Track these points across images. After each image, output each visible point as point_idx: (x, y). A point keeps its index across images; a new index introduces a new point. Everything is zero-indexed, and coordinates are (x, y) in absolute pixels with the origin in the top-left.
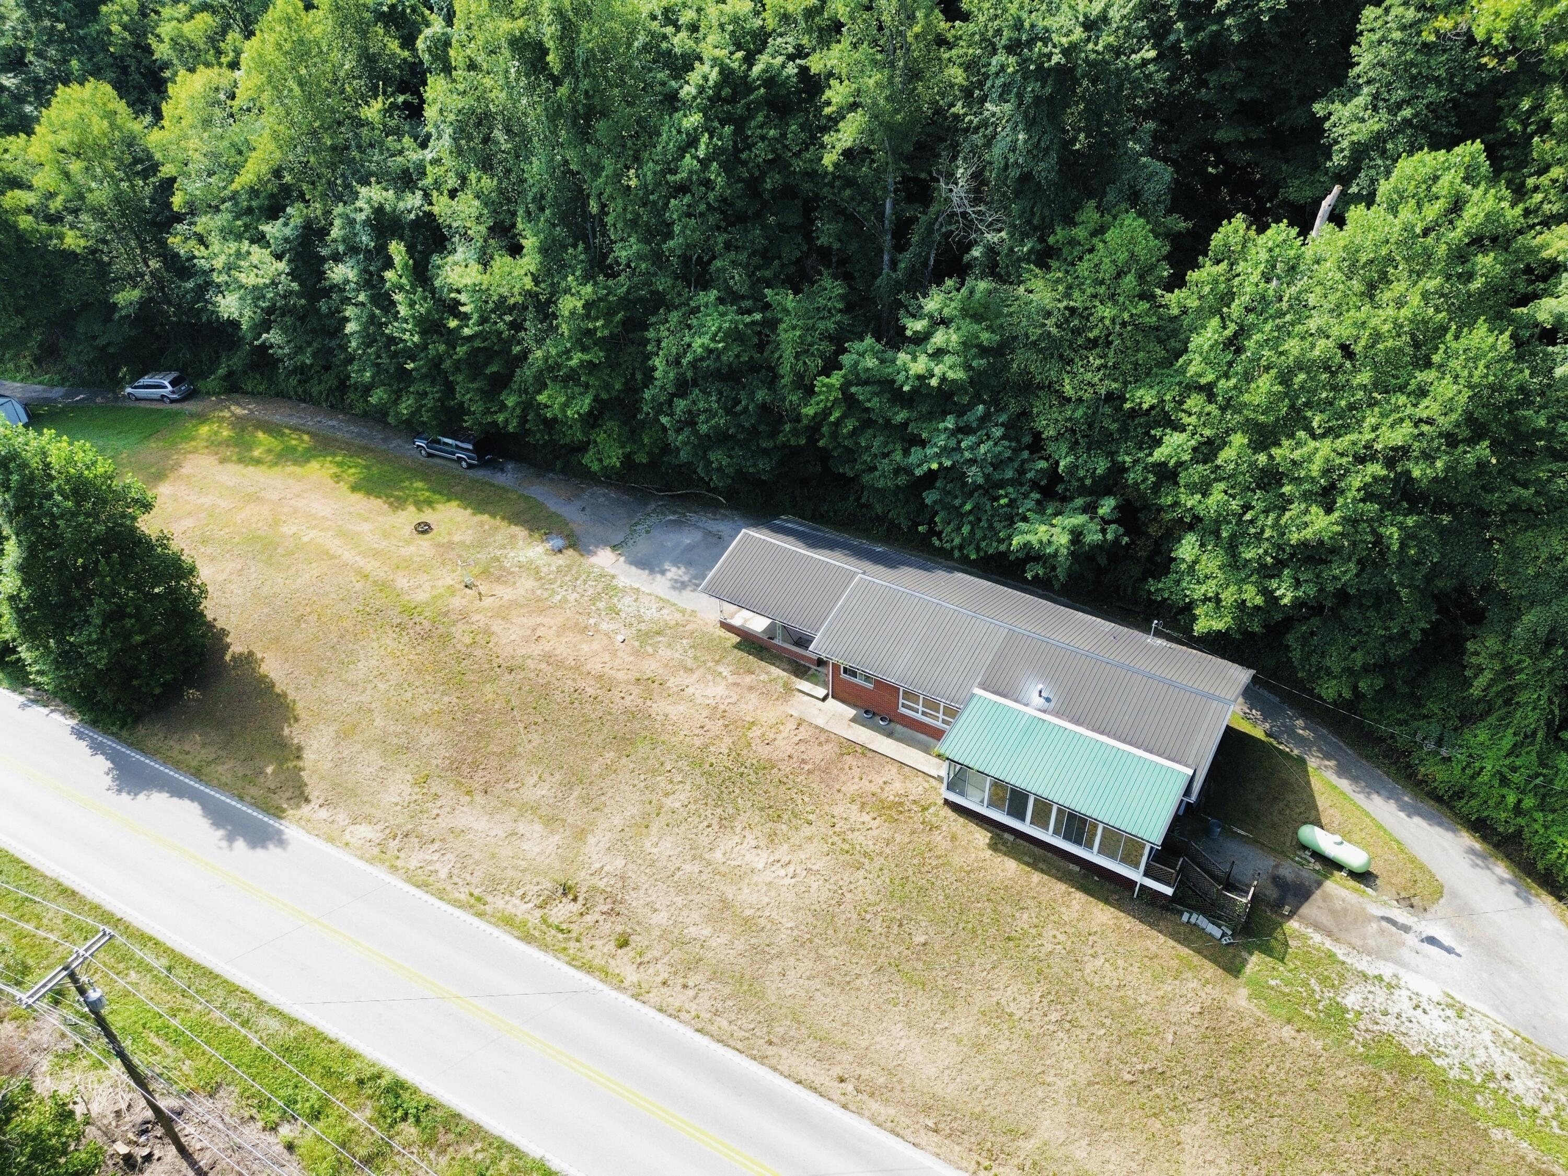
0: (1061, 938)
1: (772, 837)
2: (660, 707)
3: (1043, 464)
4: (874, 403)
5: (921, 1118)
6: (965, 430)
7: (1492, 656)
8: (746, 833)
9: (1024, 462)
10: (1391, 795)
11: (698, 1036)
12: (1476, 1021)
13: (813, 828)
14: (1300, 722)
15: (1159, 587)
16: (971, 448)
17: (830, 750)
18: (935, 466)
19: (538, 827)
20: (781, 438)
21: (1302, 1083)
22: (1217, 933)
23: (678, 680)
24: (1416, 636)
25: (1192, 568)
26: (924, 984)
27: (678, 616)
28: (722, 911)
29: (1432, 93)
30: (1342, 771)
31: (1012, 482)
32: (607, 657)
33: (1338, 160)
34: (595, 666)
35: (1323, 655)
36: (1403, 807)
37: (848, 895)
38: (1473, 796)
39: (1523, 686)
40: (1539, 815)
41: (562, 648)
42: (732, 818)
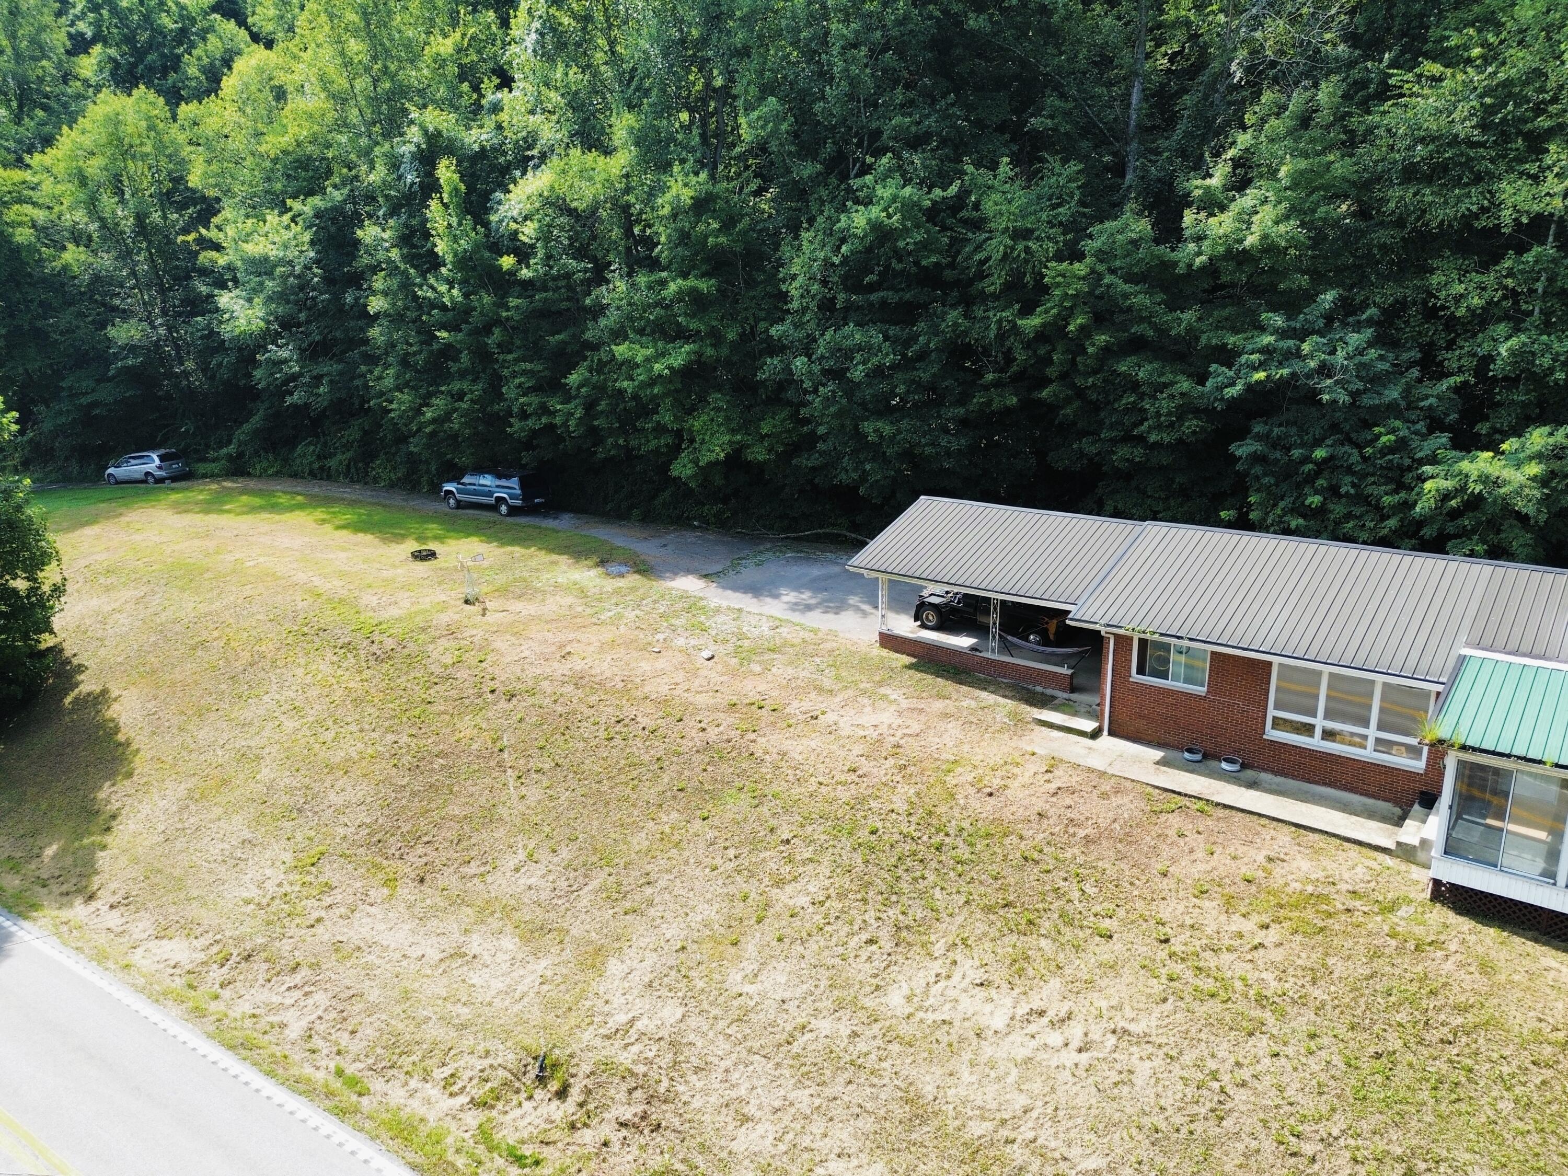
1: (1019, 965)
2: (772, 742)
3: (1452, 382)
8: (958, 955)
17: (1128, 804)
19: (509, 943)
27: (806, 635)
31: (1398, 412)
34: (657, 688)
41: (604, 667)
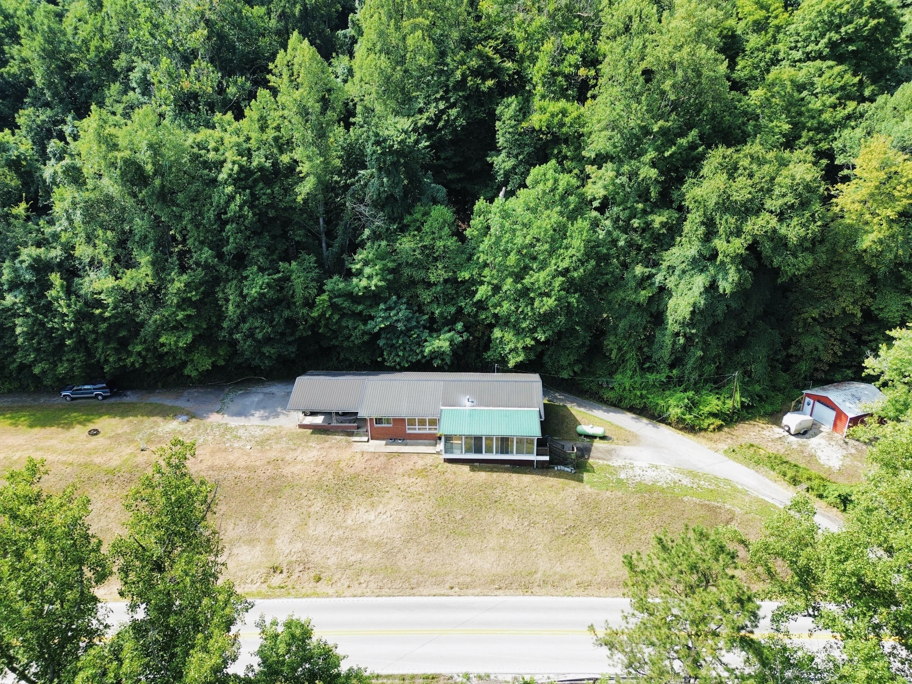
0: (516, 493)
1: (372, 505)
2: (287, 471)
3: (426, 317)
4: (346, 304)
5: (492, 587)
6: (390, 309)
7: (614, 343)
8: (359, 507)
9: (417, 318)
10: (599, 409)
11: (379, 598)
12: (662, 468)
13: (391, 493)
14: (557, 394)
15: (489, 355)
16: (395, 315)
17: (383, 459)
18: (383, 326)
19: (245, 547)
20: (298, 334)
21: (621, 509)
22: (569, 470)
23: (291, 456)
24: (588, 343)
25: (501, 342)
26: (469, 534)
27: (274, 430)
28: (362, 544)
29: (527, 150)
30: (580, 405)
31: (416, 327)
32: (246, 458)
33: (500, 178)
34: (241, 463)
35: (558, 362)
36: (605, 411)
37: (420, 514)
38: (625, 398)
39: (626, 352)
40: (649, 396)
41: (218, 461)
42: (348, 504)
